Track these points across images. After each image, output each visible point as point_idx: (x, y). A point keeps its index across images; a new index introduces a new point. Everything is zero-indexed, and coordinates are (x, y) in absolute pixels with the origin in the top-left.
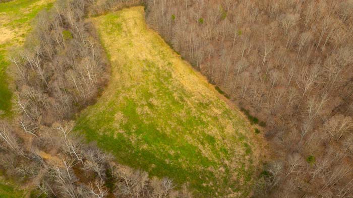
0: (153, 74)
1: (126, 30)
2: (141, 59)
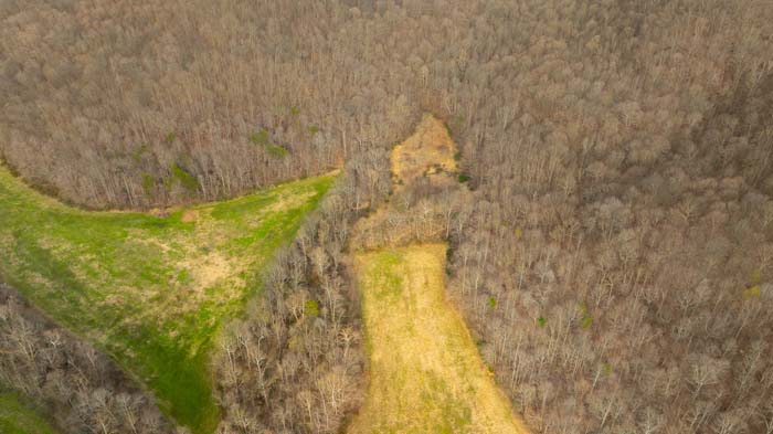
0: (439, 407)
1: (408, 295)
2: (424, 369)
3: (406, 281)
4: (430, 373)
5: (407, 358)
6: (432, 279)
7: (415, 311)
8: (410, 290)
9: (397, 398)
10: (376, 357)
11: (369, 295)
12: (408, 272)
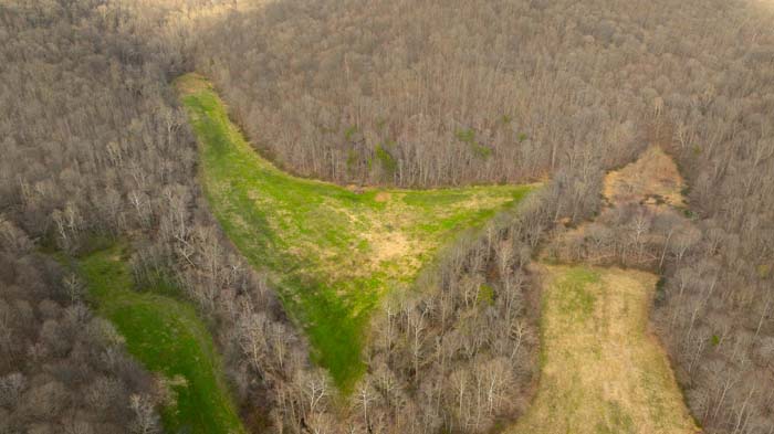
3: (601, 302)
4: (614, 405)
5: (587, 380)
6: (633, 307)
7: (606, 334)
8: (604, 311)
9: (567, 419)
10: (549, 370)
11: (553, 306)
12: (605, 293)
